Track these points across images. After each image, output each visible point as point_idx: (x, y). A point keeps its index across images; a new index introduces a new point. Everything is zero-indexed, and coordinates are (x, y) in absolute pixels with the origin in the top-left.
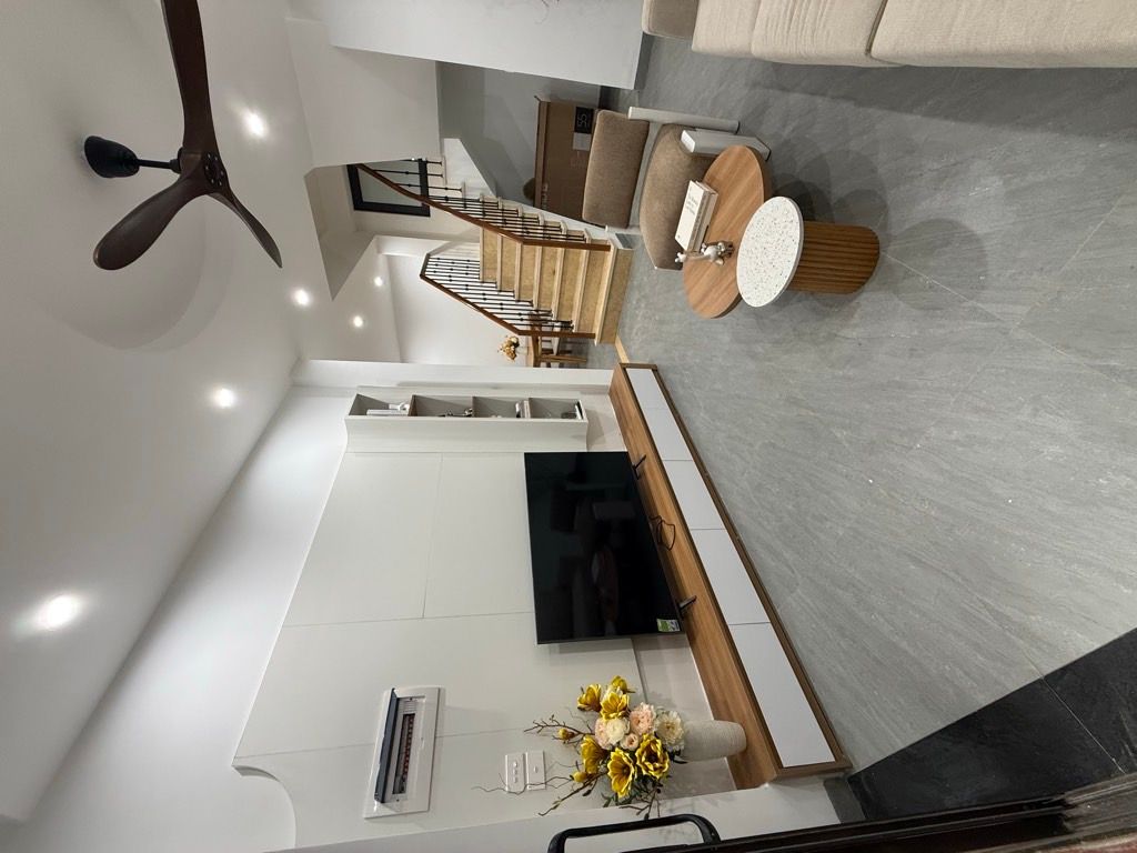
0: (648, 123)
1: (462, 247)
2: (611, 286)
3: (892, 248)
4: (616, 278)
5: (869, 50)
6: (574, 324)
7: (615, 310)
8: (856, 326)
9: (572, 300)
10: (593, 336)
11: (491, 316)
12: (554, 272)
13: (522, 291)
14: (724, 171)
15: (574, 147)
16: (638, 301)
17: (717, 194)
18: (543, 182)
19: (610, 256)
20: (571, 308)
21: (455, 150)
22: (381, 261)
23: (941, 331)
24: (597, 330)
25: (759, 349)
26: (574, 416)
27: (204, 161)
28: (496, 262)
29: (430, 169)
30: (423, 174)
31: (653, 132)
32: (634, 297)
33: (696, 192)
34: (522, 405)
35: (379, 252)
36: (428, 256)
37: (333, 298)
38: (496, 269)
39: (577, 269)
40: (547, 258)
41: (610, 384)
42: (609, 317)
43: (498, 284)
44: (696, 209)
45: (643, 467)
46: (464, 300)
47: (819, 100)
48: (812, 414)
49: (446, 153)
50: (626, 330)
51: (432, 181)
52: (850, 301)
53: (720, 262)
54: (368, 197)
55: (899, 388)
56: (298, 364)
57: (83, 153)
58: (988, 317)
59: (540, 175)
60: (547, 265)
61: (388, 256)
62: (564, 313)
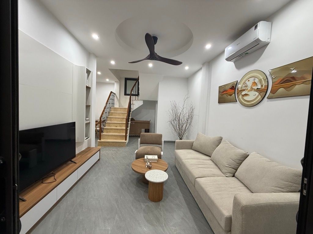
0: (161, 144)
1: (118, 103)
2: (116, 142)
3: (162, 203)
4: (119, 143)
5: (196, 178)
6: (103, 133)
7: (109, 144)
8: (144, 205)
9: (110, 132)
10: (100, 139)
11: (104, 111)
12: (116, 127)
13: (110, 118)
14: (161, 162)
15: (142, 129)
16: (115, 151)
17: (157, 162)
18: (135, 123)
19: (124, 141)
20: (107, 132)
21: (141, 103)
22: (113, 82)
23: (155, 223)
24: (102, 140)
25: (124, 185)
26: (86, 137)
27: (155, 58)
28: (116, 111)
29: (137, 97)
30: (135, 95)
31: (160, 146)
32: (115, 149)
33: (156, 157)
34: (88, 120)
35: (115, 82)
36: (115, 94)
37: (109, 69)
38: (114, 111)
39: (119, 133)
40: (120, 125)
41: (92, 147)
42: (107, 143)
43: (111, 112)
44: (153, 158)
45: (71, 163)
46: (107, 103)
47: (174, 177)
48: (117, 207)
49: (140, 101)
50: (105, 149)
51: (134, 97)
52: (148, 201)
53: (147, 167)
54: (128, 82)
55: (138, 224)
56: (96, 56)
57: (155, 36)
58: (164, 230)
59: (136, 122)
60: (118, 125)
61: (114, 84)
62: (105, 130)
